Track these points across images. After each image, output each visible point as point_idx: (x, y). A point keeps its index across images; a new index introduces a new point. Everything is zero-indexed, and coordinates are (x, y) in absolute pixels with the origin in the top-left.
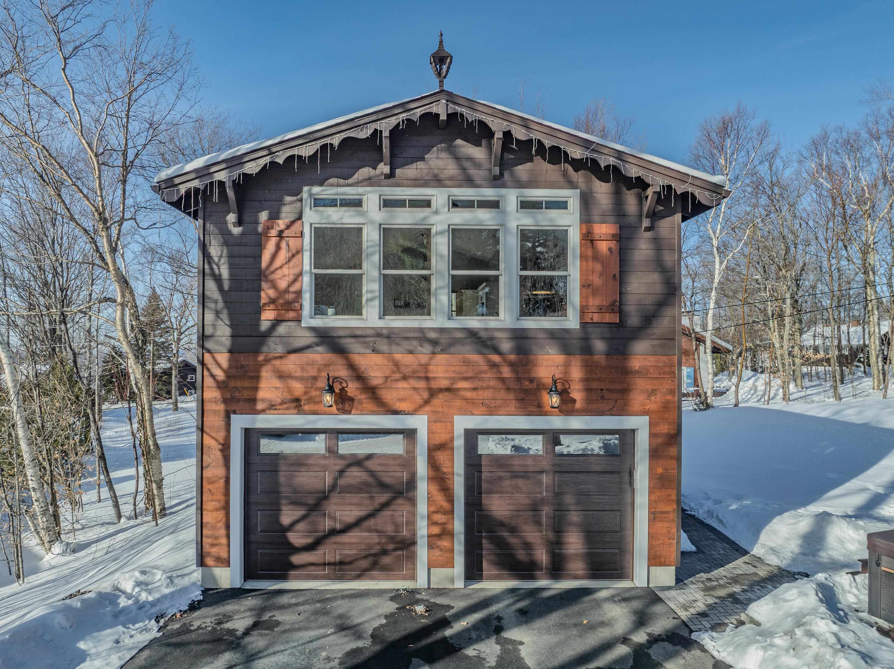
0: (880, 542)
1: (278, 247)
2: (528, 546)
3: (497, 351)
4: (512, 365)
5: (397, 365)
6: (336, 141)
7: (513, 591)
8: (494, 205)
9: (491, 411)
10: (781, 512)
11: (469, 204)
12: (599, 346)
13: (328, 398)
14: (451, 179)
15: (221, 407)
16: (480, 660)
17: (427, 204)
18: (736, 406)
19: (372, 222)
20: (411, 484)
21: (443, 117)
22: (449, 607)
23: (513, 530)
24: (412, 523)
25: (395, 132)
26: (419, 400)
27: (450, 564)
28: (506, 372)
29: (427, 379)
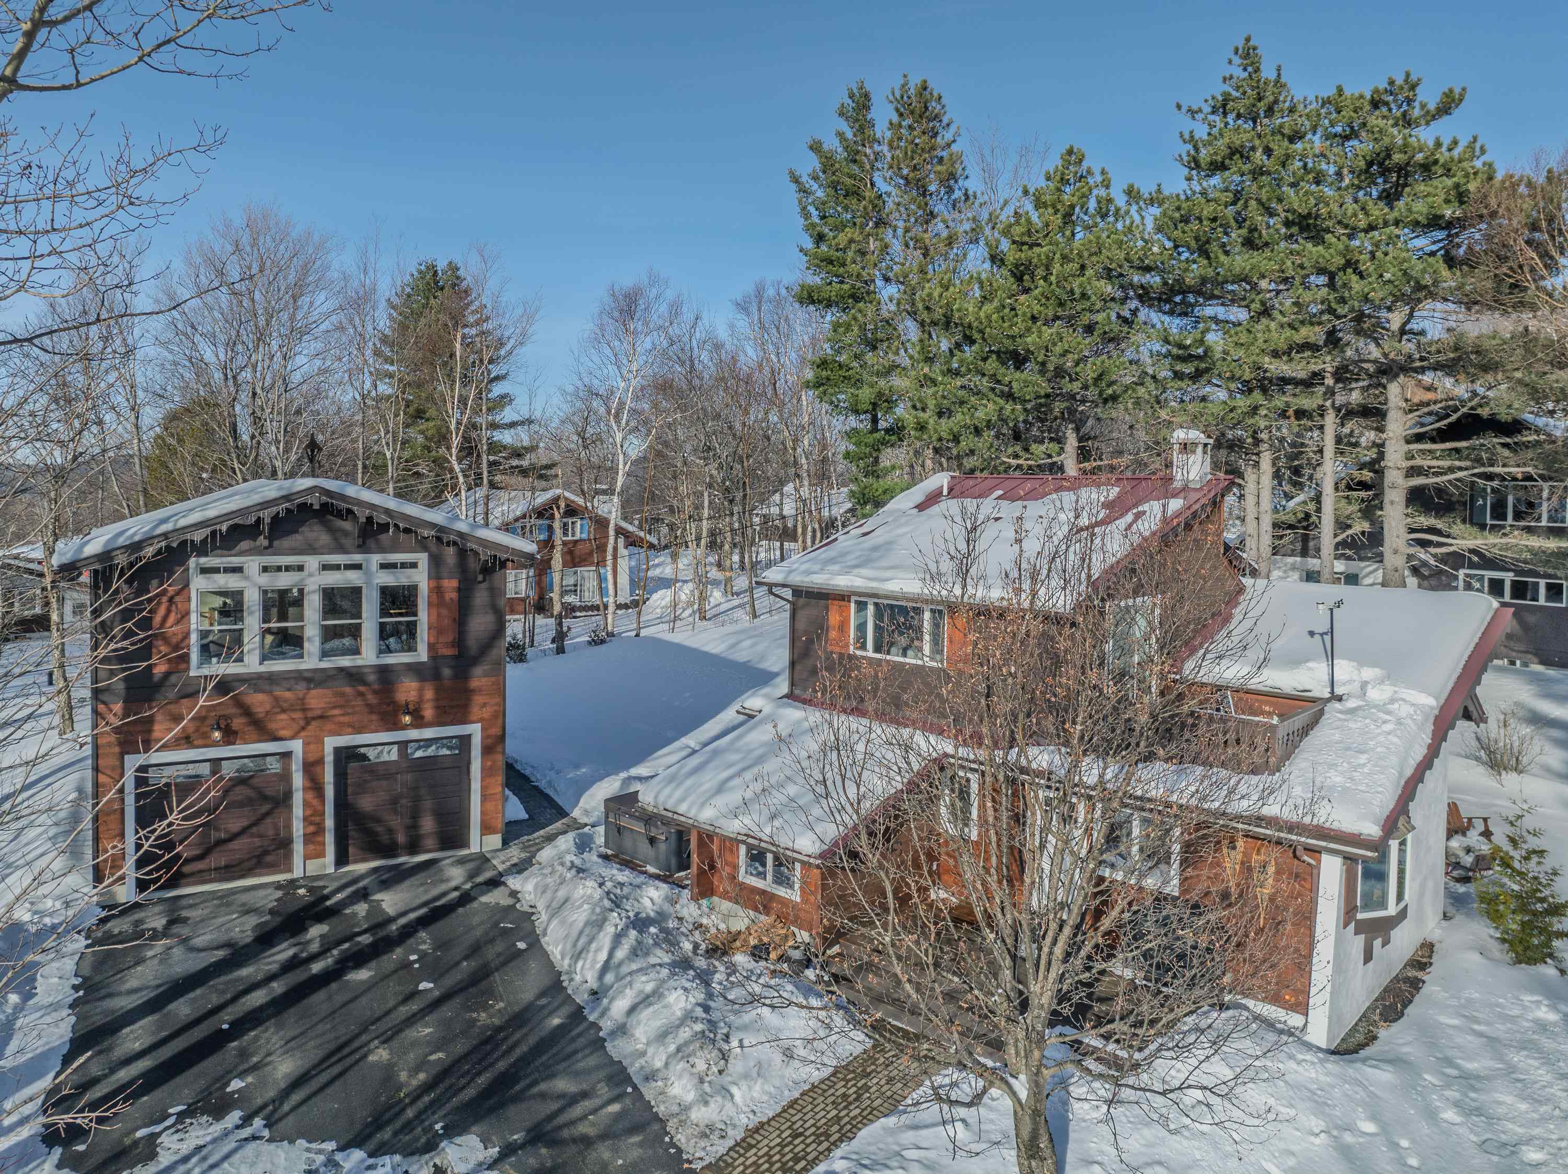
0: (611, 805)
1: (169, 611)
2: (390, 831)
3: (365, 683)
4: (375, 692)
5: (276, 699)
6: (224, 528)
7: (375, 870)
8: (357, 567)
9: (360, 730)
10: (601, 779)
11: (337, 567)
12: (447, 672)
13: (217, 735)
14: (323, 547)
15: (117, 749)
16: (355, 914)
17: (300, 568)
18: (637, 635)
19: (255, 584)
20: (288, 795)
21: (316, 507)
22: (325, 887)
23: (378, 821)
24: (288, 826)
25: (275, 518)
26: (296, 727)
27: (322, 855)
28: (372, 699)
29: (304, 710)
